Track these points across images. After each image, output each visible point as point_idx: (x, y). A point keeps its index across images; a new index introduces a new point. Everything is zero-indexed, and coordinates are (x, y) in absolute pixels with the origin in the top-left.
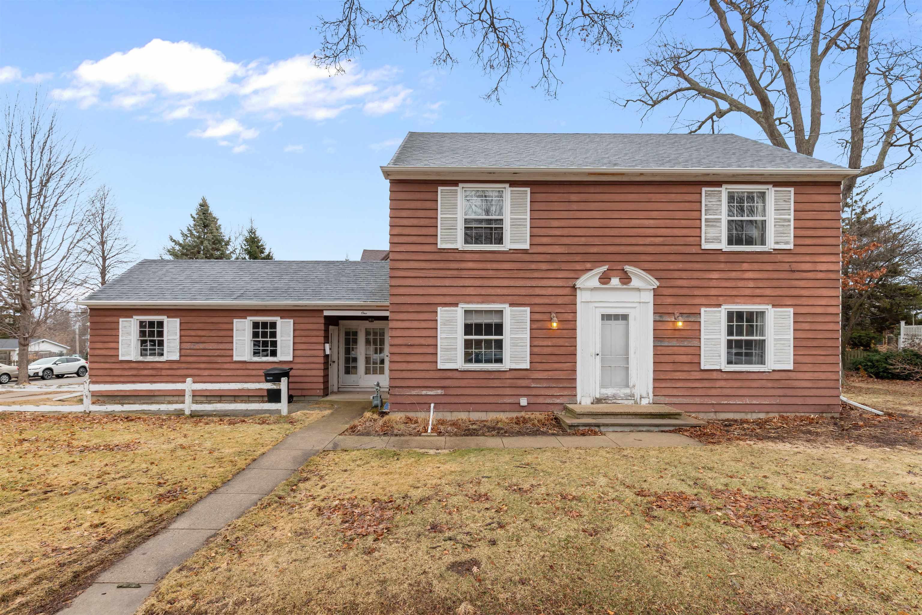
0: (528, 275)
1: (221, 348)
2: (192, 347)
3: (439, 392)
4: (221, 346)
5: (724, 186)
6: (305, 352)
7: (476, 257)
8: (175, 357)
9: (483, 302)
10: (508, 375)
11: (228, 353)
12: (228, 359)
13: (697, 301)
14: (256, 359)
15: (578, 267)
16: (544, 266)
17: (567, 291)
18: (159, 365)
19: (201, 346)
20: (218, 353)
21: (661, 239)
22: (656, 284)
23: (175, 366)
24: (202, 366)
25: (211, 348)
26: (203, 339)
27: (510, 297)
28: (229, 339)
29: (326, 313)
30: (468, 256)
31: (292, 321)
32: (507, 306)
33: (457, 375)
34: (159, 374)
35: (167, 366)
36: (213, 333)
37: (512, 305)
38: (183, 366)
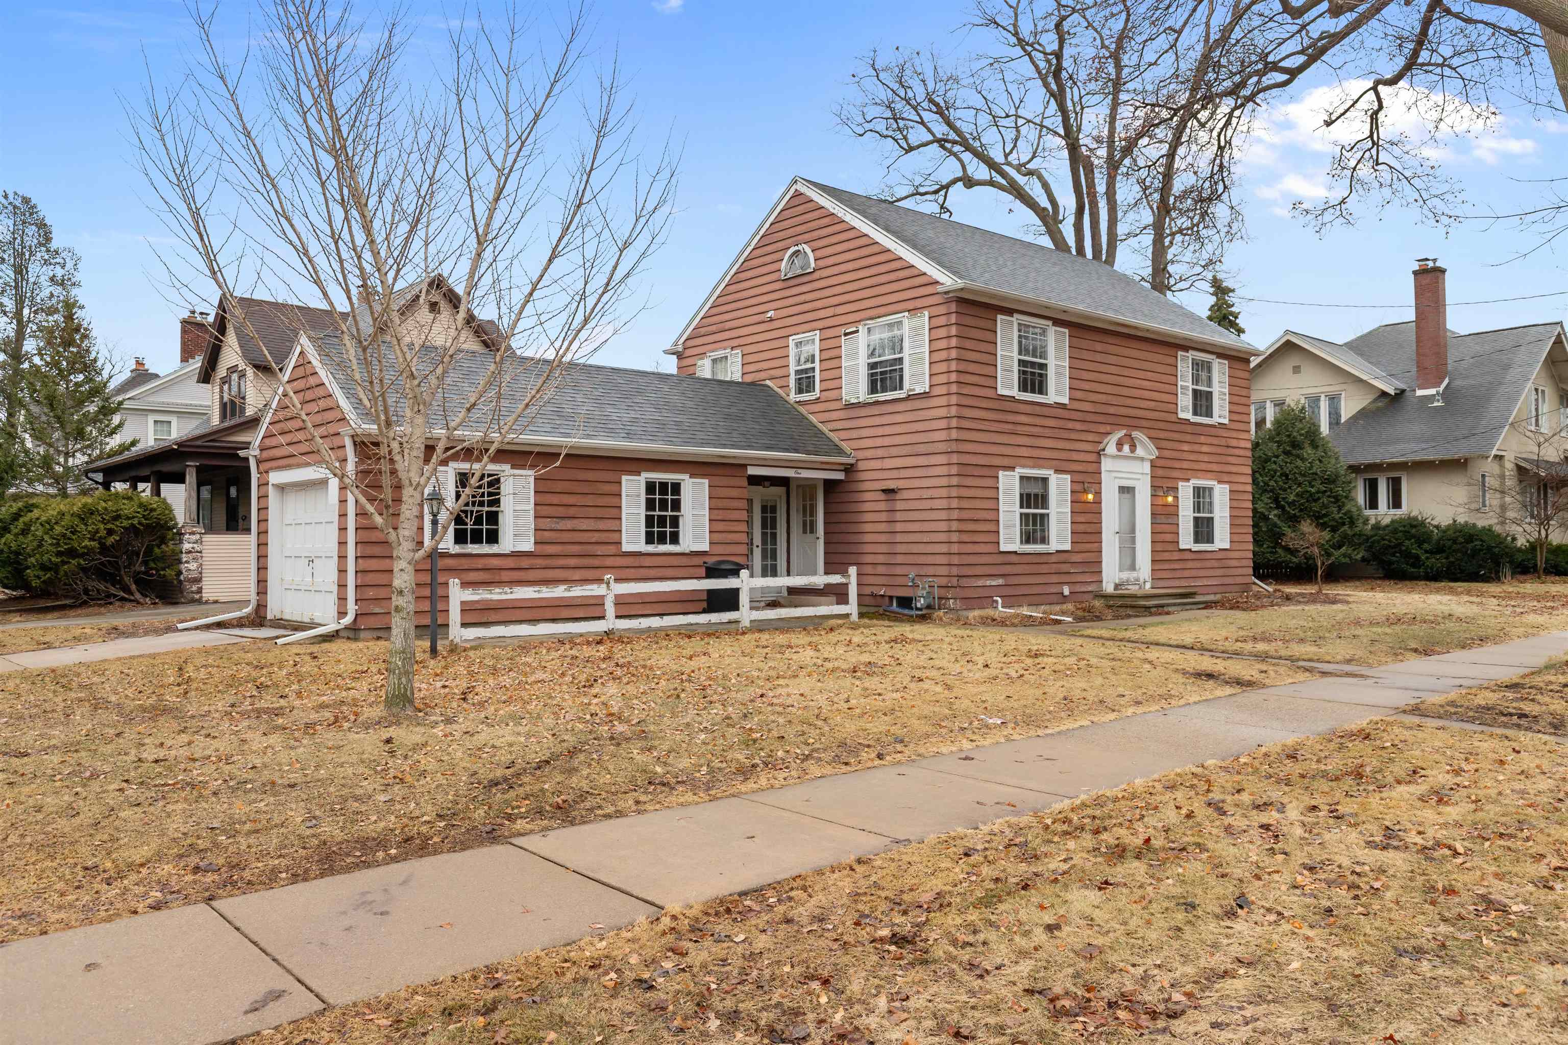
0: (1066, 435)
1: (601, 528)
2: (553, 526)
3: (1000, 581)
4: (601, 525)
5: (1191, 352)
6: (724, 535)
7: (1028, 409)
8: (528, 545)
9: (1033, 467)
10: (1054, 559)
11: (614, 537)
12: (612, 549)
13: (1176, 474)
14: (651, 548)
15: (1102, 429)
16: (1078, 426)
17: (1092, 457)
18: (495, 562)
19: (569, 524)
20: (596, 537)
21: (1153, 403)
22: (1156, 453)
23: (525, 563)
24: (572, 562)
25: (584, 527)
26: (572, 511)
27: (1054, 462)
28: (613, 512)
29: (752, 471)
30: (1022, 408)
31: (706, 482)
32: (1051, 472)
33: (1014, 559)
34: (497, 579)
35: (510, 563)
36: (589, 501)
37: (1057, 471)
38: (539, 562)
